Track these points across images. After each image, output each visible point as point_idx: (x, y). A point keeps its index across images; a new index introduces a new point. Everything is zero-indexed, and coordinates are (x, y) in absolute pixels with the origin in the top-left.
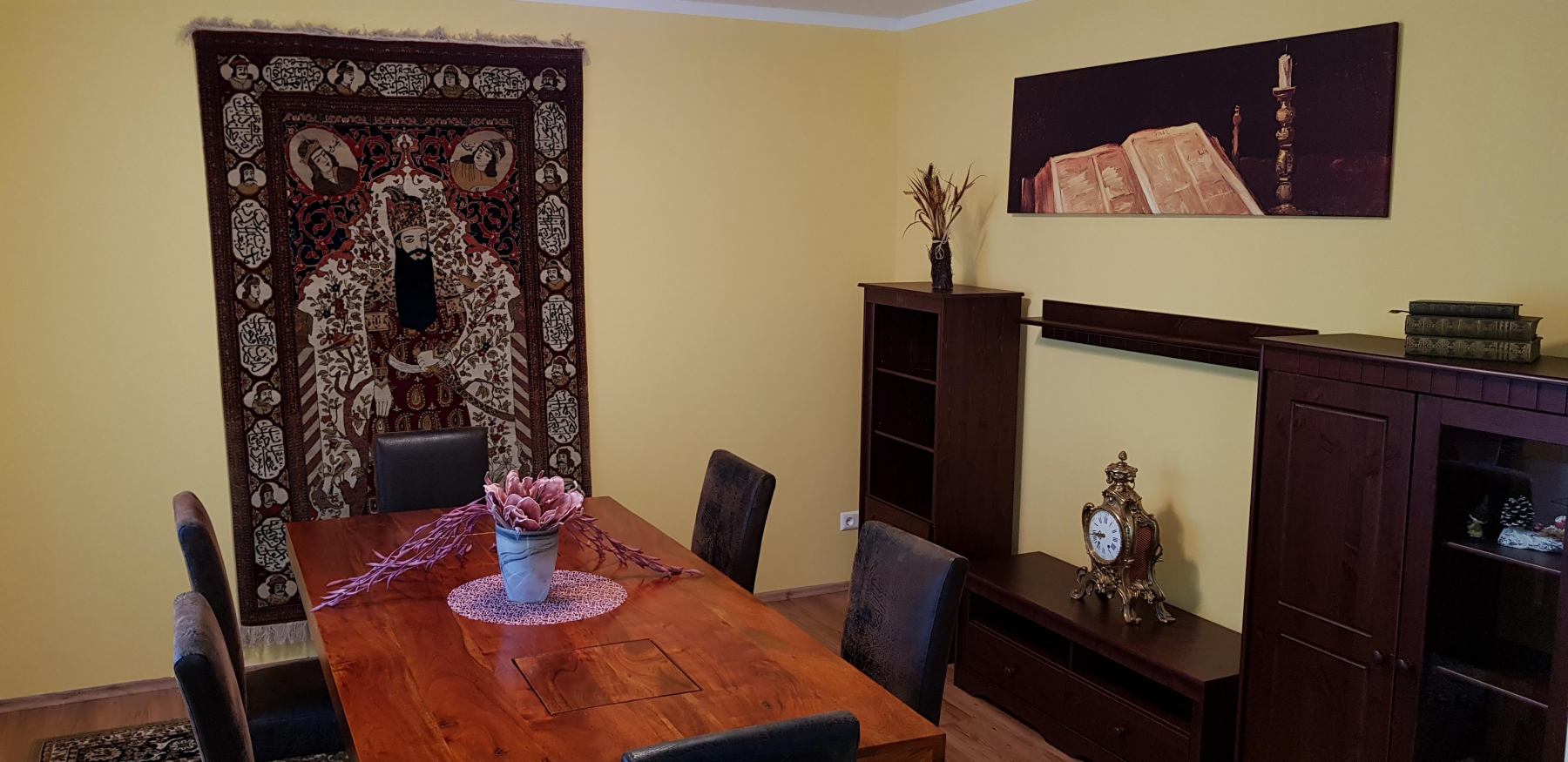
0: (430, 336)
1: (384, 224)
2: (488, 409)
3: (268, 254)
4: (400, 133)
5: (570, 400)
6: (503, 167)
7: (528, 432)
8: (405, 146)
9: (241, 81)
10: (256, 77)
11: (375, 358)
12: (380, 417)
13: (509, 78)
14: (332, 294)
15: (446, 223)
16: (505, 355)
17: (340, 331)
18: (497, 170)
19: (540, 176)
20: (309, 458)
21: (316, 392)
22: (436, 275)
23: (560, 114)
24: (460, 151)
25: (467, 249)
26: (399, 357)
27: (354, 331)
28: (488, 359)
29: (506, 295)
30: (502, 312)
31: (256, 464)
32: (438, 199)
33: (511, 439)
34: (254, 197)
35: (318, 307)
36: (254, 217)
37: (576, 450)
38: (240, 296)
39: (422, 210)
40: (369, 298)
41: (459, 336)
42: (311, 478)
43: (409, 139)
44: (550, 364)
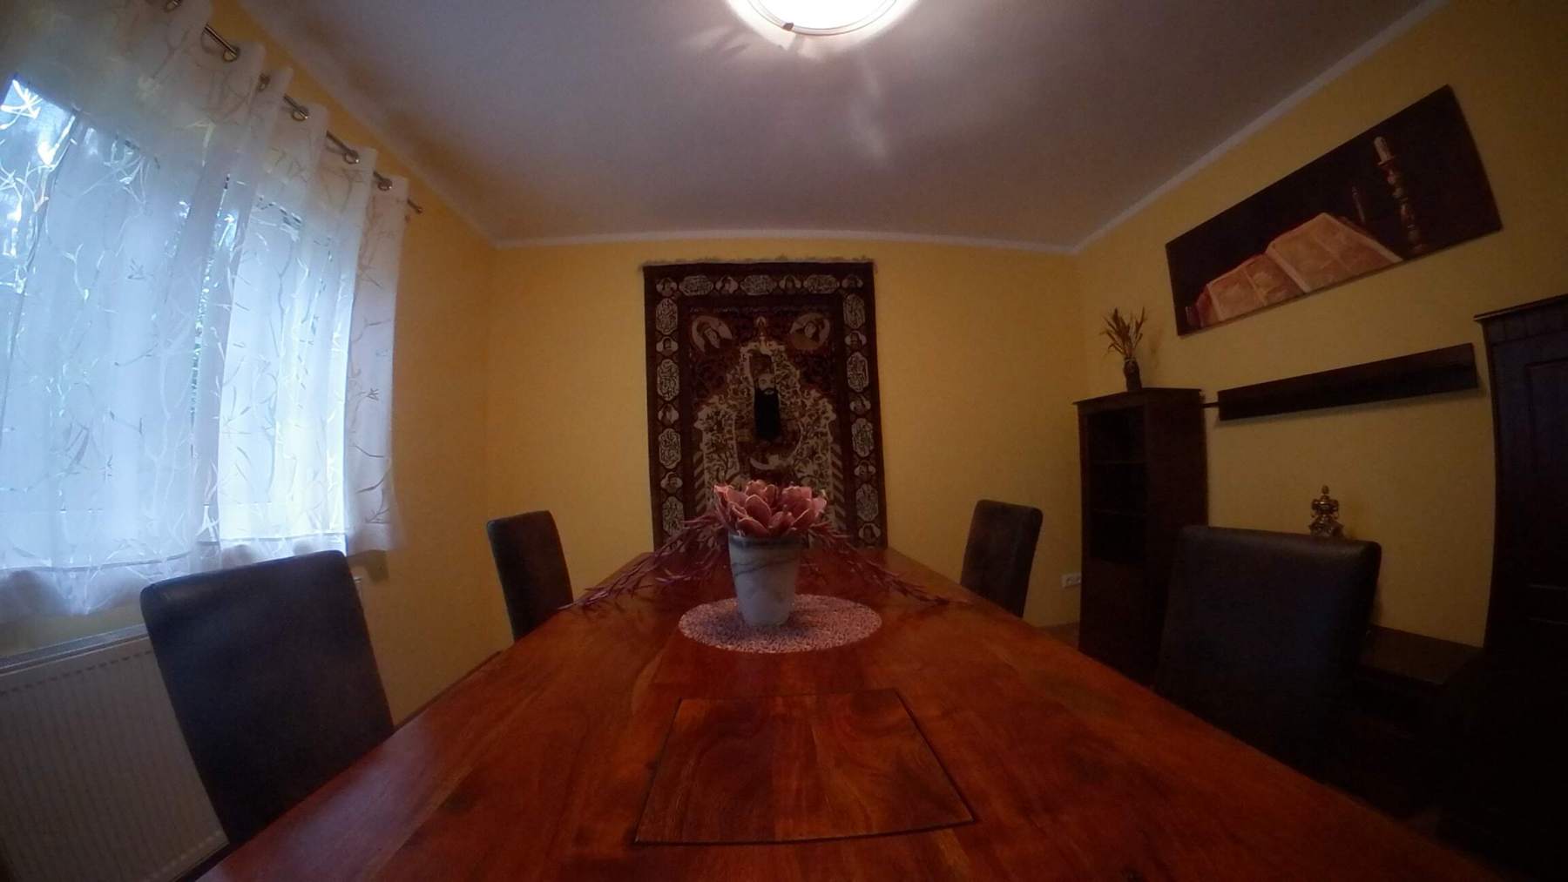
0: (777, 444)
1: (747, 373)
6: (823, 335)
9: (667, 292)
11: (742, 460)
14: (715, 416)
15: (787, 371)
16: (827, 459)
17: (719, 441)
19: (848, 340)
21: (704, 481)
22: (781, 404)
24: (795, 326)
25: (801, 389)
26: (757, 460)
27: (728, 441)
28: (816, 461)
29: (827, 418)
30: (824, 430)
32: (782, 356)
35: (706, 425)
38: (660, 419)
39: (771, 363)
40: (738, 420)
41: (796, 445)
44: (858, 465)
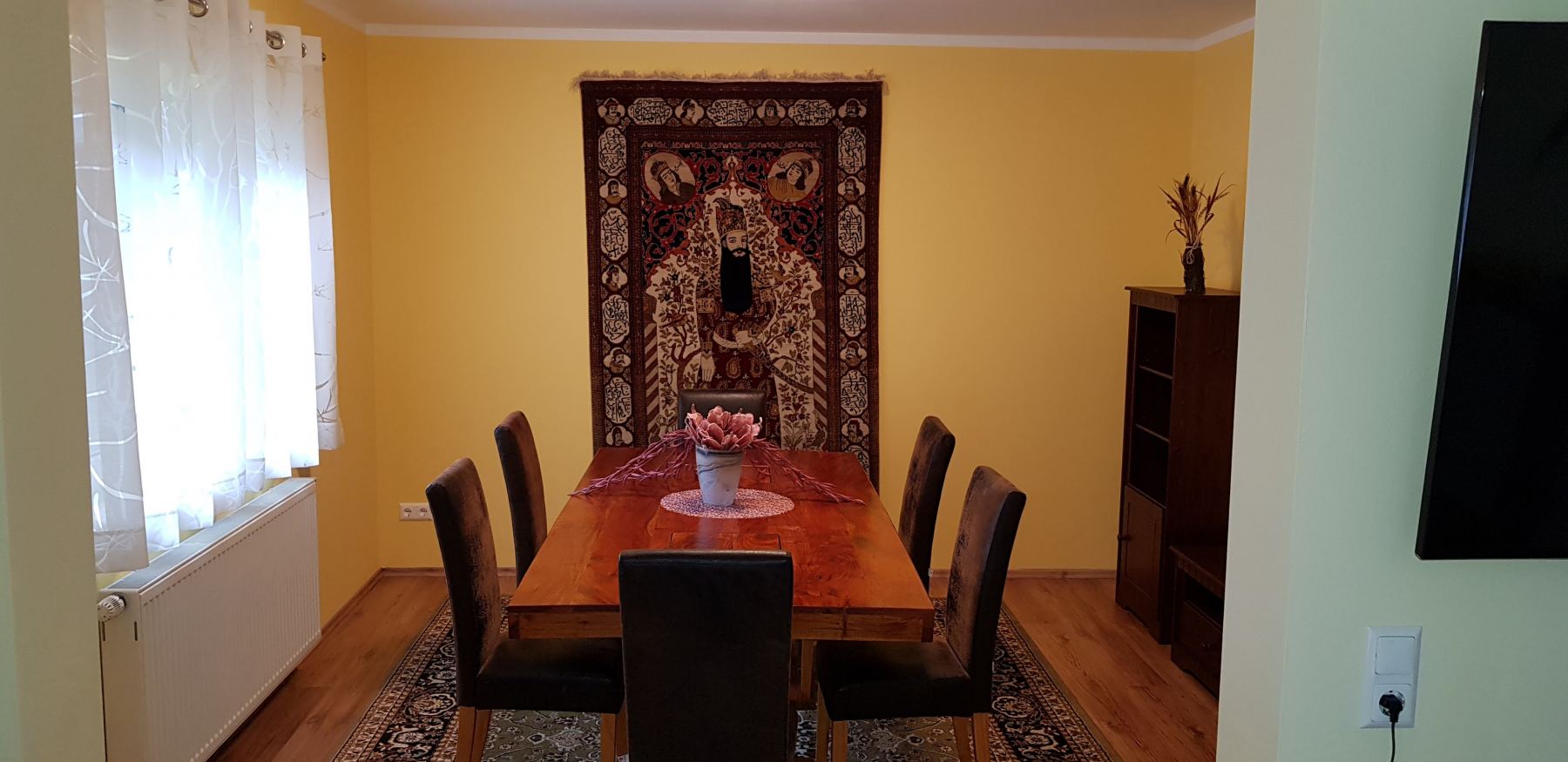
0: (746, 319)
2: (792, 382)
3: (626, 250)
4: (728, 155)
5: (861, 379)
6: (811, 182)
7: (824, 404)
8: (732, 165)
9: (612, 119)
10: (622, 115)
11: (703, 335)
12: (705, 382)
13: (818, 109)
14: (672, 282)
15: (762, 228)
16: (807, 338)
17: (676, 311)
18: (805, 184)
19: (841, 189)
20: (650, 409)
21: (657, 359)
22: (752, 269)
23: (860, 137)
24: (776, 169)
25: (778, 249)
26: (721, 335)
27: (687, 312)
28: (793, 340)
29: (809, 288)
30: (805, 302)
31: (611, 411)
32: (757, 208)
33: (810, 408)
34: (618, 206)
35: (661, 292)
36: (617, 221)
37: (864, 422)
38: (604, 282)
39: (743, 217)
40: (700, 286)
41: (769, 321)
42: (650, 426)
43: (735, 160)
44: (845, 347)
